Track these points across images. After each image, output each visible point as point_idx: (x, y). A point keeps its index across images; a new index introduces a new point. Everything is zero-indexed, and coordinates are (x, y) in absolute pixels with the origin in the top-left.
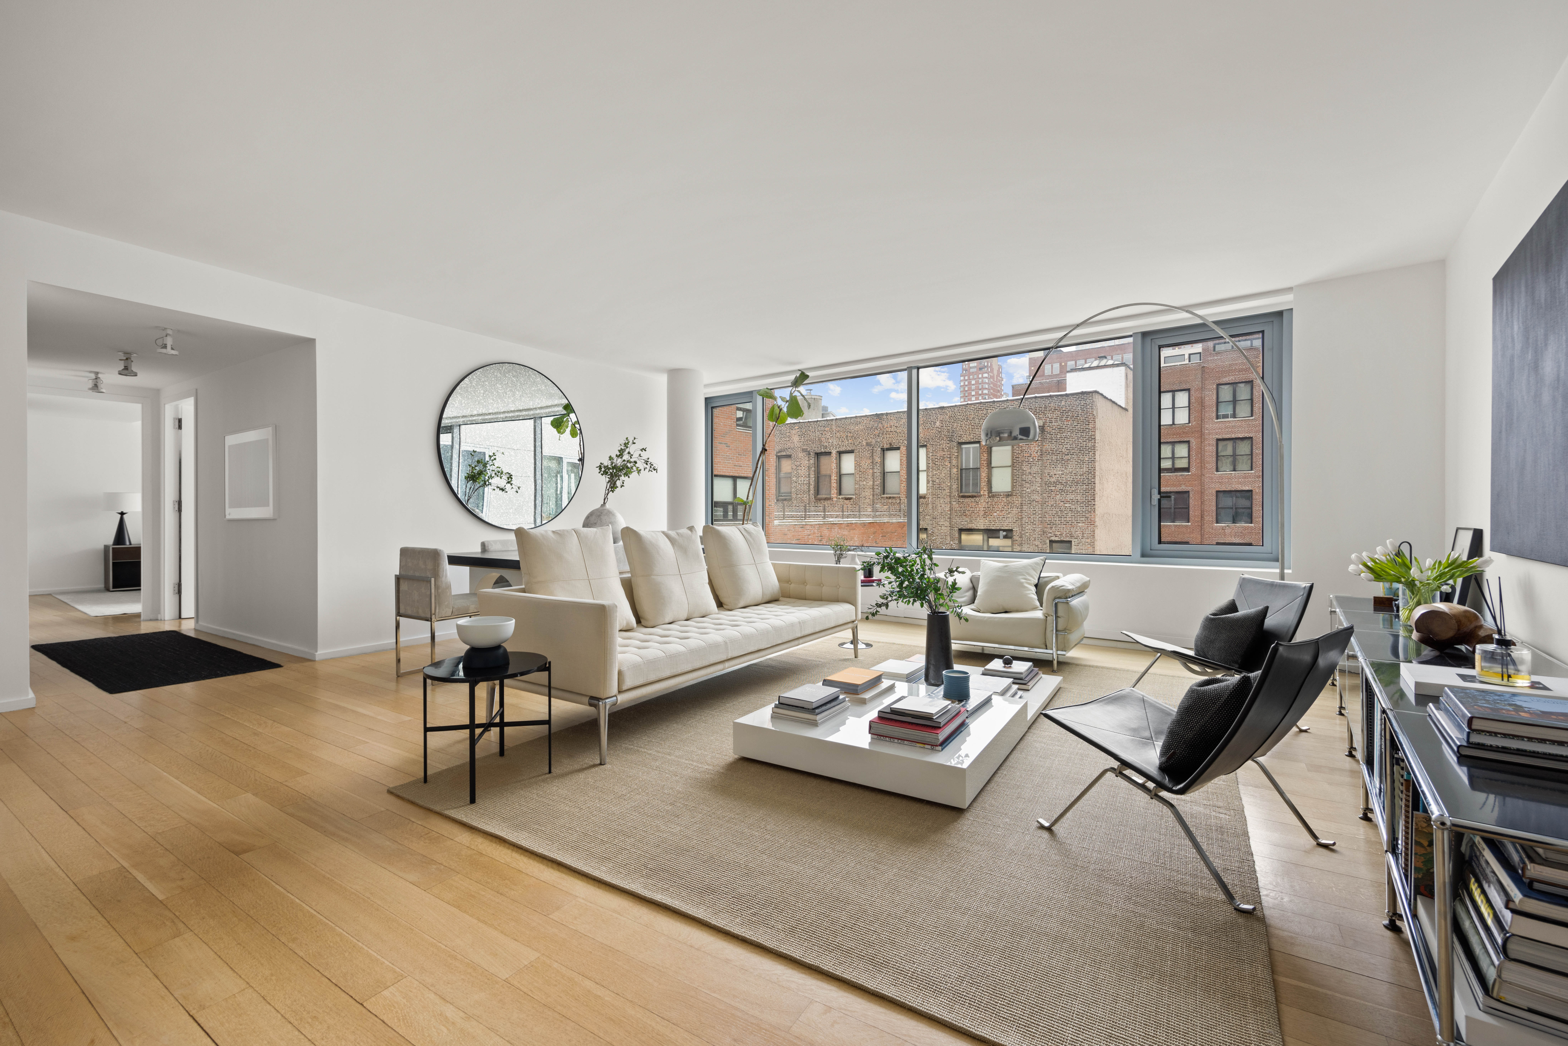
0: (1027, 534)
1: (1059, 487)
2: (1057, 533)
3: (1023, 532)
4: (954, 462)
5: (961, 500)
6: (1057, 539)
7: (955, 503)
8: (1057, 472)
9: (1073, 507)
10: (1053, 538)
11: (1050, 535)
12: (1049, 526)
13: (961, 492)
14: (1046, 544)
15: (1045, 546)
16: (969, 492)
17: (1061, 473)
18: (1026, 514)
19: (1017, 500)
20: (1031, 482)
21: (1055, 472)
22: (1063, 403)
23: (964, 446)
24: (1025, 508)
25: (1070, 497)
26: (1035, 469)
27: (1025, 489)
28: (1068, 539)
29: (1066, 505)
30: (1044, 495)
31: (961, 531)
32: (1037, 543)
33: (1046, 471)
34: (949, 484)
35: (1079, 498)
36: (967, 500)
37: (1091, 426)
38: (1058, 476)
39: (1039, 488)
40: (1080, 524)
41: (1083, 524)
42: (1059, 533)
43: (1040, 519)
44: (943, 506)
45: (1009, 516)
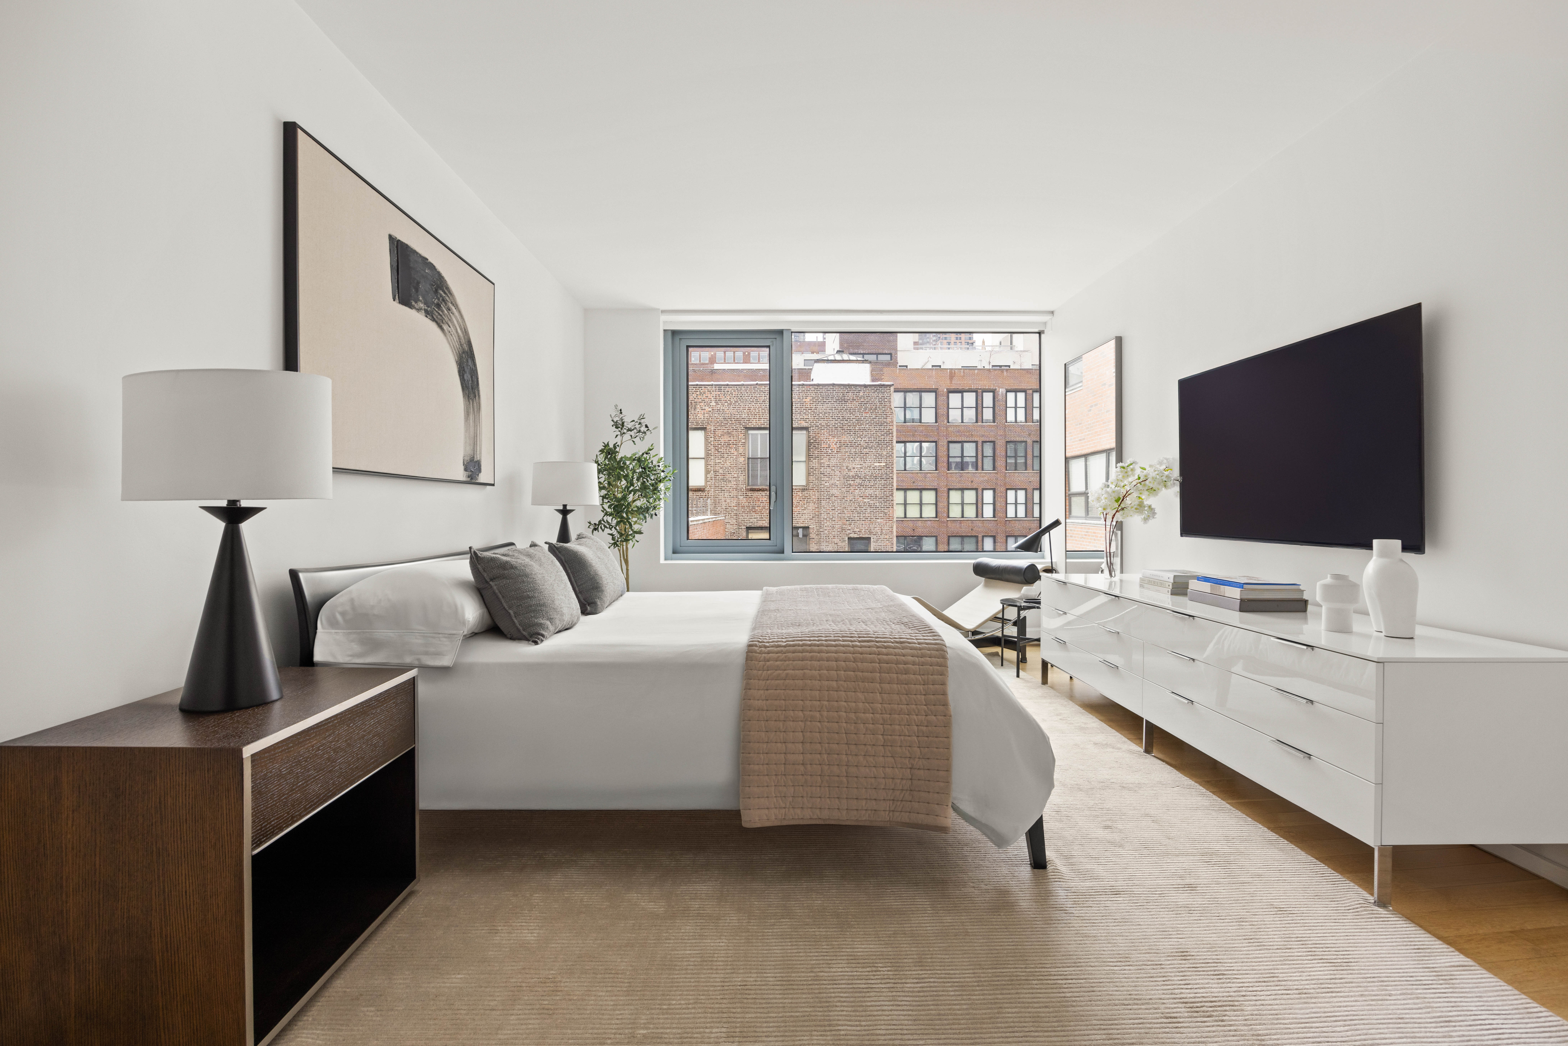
0: (826, 532)
1: (858, 481)
2: (856, 530)
3: (821, 530)
4: (741, 450)
5: (749, 494)
6: (856, 536)
7: (742, 497)
8: (856, 465)
9: (872, 502)
10: (852, 535)
11: (849, 531)
12: (848, 522)
13: (748, 485)
14: (844, 541)
15: (844, 544)
16: (758, 485)
17: (859, 466)
18: (824, 510)
19: (814, 495)
20: (829, 476)
21: (854, 466)
22: (861, 394)
23: (751, 432)
24: (823, 503)
25: (869, 492)
26: (833, 461)
27: (823, 482)
28: (867, 536)
29: (865, 500)
30: (843, 489)
31: (749, 529)
32: (836, 540)
33: (844, 465)
34: (736, 475)
35: (877, 493)
36: (756, 494)
37: (889, 420)
38: (856, 470)
39: (838, 482)
40: (878, 520)
41: (882, 520)
42: (858, 530)
43: (840, 515)
44: (728, 501)
45: (805, 512)
